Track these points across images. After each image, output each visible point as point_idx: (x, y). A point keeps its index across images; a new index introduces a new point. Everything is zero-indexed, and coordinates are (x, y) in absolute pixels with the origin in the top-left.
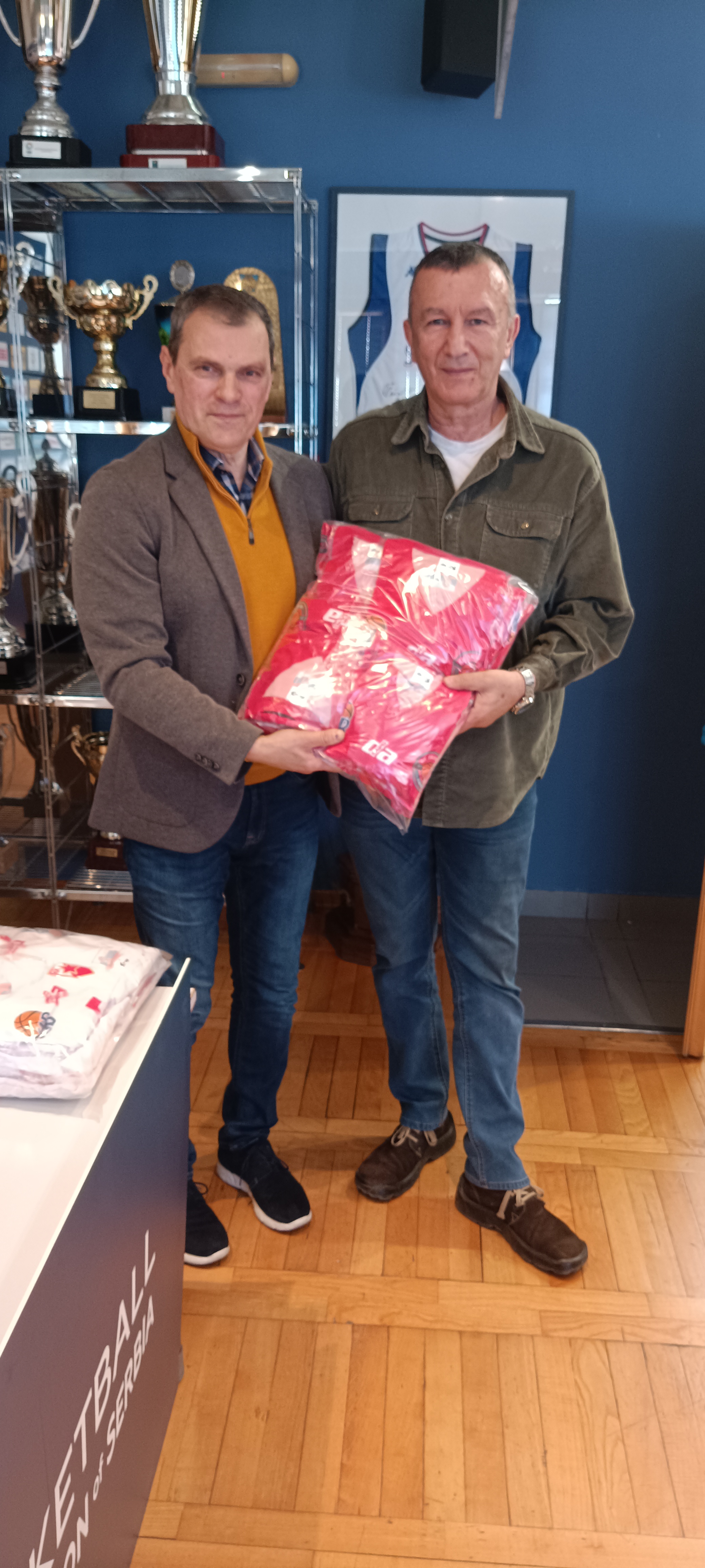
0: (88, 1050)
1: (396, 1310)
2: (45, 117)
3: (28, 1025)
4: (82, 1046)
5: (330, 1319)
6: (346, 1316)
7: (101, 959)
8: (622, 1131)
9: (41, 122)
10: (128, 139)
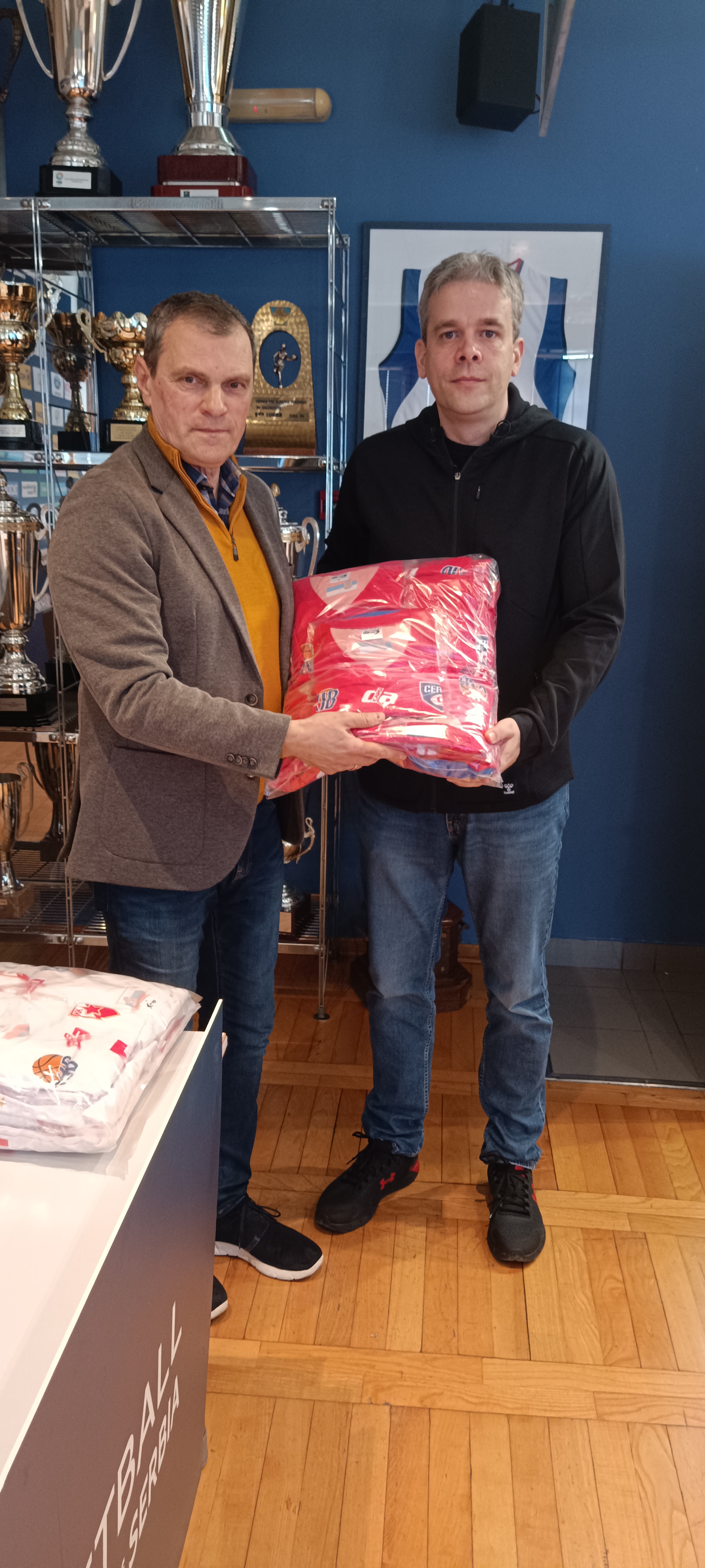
0: (112, 1099)
1: (437, 1391)
2: (76, 148)
3: (47, 1070)
4: (106, 1093)
5: (365, 1400)
6: (382, 1397)
7: (126, 999)
8: (673, 1195)
9: (72, 153)
10: (159, 172)
